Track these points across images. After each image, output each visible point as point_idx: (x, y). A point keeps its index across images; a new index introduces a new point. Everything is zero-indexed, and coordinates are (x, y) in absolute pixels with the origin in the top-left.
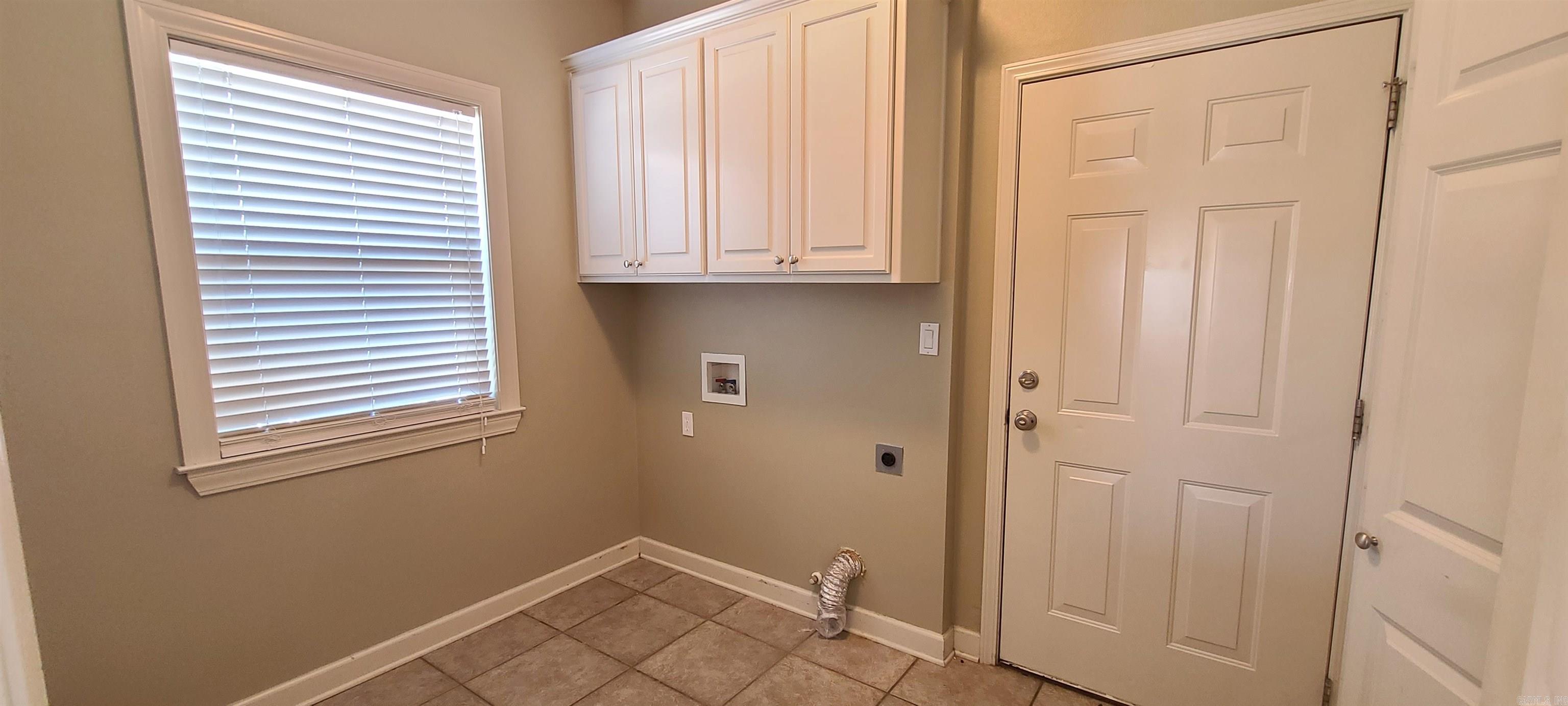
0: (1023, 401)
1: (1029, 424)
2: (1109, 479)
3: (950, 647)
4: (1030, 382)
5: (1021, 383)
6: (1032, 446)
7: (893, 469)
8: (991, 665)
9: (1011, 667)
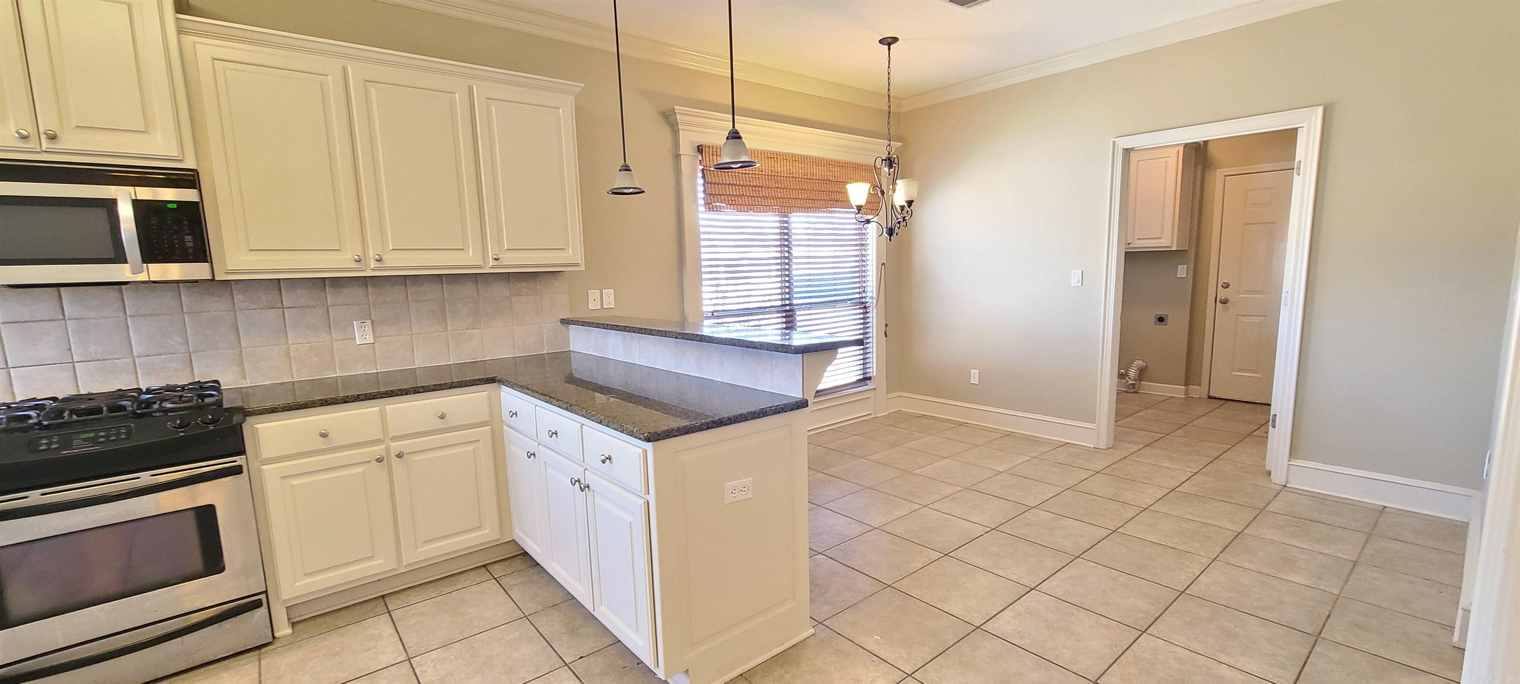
0: (1222, 294)
1: (1225, 302)
2: (1259, 319)
3: (1187, 393)
4: (1226, 286)
5: (1222, 286)
6: (1226, 310)
7: (1162, 323)
8: (1205, 398)
9: (1214, 398)
